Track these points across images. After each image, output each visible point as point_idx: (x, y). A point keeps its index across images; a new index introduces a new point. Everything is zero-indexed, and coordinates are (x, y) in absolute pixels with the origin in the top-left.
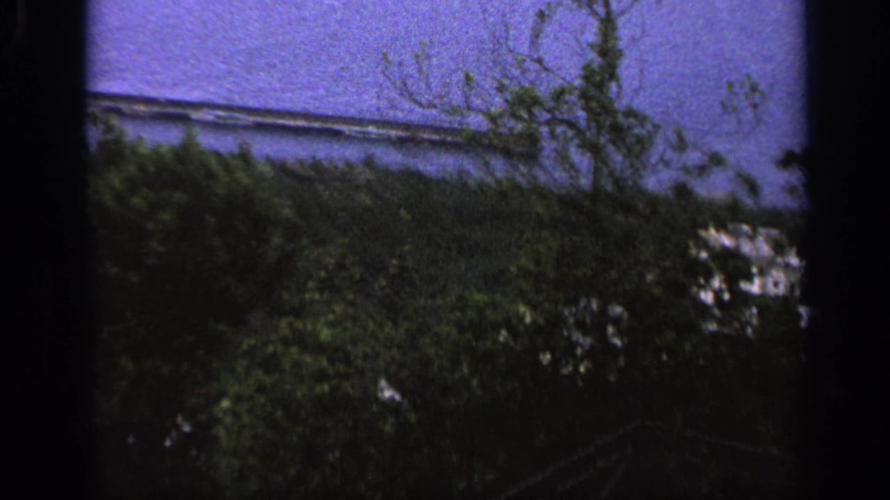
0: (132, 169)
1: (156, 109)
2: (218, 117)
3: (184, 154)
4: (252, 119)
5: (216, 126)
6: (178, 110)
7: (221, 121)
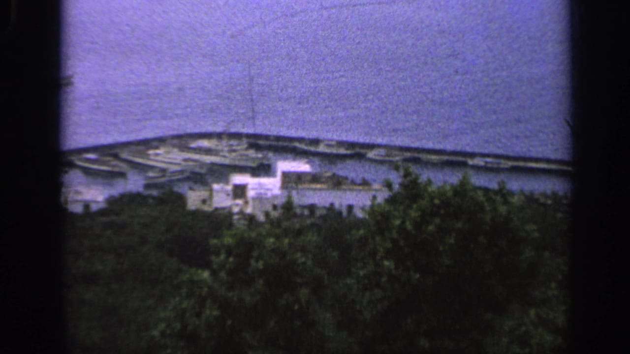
0: (424, 203)
1: (445, 158)
2: (486, 162)
3: (461, 190)
4: (510, 164)
5: (486, 169)
6: (460, 159)
7: (489, 165)
